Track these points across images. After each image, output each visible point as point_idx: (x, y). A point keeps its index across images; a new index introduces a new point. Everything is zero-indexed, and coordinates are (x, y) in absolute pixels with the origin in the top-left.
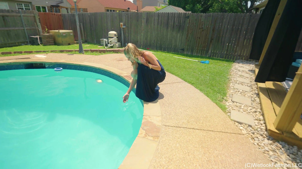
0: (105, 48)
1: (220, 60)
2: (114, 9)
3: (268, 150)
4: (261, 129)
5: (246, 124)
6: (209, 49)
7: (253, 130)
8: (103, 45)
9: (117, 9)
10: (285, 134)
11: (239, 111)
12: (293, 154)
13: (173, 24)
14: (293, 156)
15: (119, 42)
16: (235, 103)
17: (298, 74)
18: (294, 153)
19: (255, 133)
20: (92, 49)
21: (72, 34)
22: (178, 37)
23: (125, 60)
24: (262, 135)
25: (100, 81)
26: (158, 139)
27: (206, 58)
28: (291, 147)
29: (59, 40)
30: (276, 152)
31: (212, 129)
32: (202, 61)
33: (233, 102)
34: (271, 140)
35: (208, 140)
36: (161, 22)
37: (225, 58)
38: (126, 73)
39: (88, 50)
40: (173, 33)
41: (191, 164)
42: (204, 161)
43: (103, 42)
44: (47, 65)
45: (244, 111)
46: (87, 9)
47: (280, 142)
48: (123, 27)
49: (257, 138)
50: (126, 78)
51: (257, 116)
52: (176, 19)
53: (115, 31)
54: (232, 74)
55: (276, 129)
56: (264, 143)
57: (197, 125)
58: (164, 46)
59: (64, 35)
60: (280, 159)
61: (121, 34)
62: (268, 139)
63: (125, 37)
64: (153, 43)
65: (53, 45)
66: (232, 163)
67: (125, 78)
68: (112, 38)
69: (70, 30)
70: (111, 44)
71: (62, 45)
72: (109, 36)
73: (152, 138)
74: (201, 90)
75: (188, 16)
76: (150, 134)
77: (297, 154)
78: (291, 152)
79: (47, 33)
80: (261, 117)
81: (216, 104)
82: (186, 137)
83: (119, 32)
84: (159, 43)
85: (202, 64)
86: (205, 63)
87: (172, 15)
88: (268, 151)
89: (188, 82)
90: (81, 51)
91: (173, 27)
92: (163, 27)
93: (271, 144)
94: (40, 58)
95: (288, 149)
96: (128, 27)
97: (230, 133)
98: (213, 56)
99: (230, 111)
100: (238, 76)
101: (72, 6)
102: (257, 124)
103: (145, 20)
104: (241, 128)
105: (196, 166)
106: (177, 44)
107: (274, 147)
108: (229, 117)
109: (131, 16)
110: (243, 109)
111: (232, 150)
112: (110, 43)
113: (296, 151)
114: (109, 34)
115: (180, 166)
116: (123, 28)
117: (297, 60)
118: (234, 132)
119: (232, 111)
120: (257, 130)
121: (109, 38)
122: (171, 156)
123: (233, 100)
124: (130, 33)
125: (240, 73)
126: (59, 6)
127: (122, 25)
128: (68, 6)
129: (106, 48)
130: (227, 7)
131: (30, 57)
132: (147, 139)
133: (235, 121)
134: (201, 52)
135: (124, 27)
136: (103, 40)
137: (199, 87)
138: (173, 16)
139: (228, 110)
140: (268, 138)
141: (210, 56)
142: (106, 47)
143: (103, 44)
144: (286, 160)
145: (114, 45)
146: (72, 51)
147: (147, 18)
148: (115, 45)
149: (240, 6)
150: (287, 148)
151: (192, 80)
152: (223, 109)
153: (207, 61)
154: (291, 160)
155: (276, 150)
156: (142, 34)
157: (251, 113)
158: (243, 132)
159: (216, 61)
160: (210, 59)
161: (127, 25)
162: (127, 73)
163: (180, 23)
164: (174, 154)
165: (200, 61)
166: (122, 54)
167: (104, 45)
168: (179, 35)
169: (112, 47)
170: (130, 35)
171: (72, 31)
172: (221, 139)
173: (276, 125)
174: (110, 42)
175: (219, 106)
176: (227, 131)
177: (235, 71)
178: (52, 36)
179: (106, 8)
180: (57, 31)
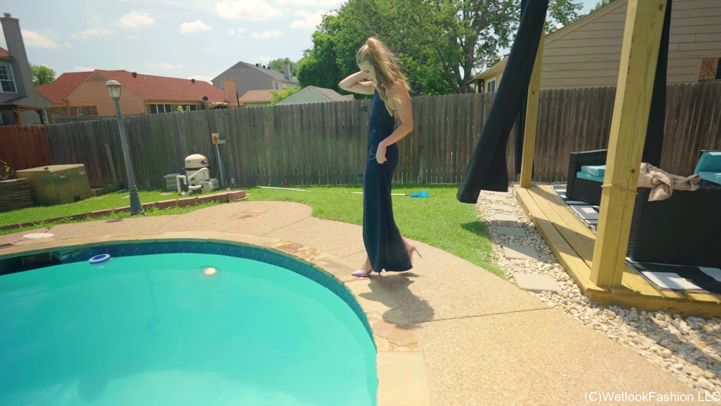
0: (180, 195)
1: (446, 186)
2: (168, 104)
3: (598, 323)
4: (575, 293)
5: (547, 291)
6: (418, 169)
7: (562, 298)
8: (177, 191)
9: (177, 101)
10: (613, 292)
11: (525, 272)
12: (633, 321)
13: (334, 124)
14: (636, 325)
15: (214, 177)
16: (512, 260)
17: (605, 187)
18: (635, 319)
19: (568, 302)
20: (160, 202)
21: (82, 173)
22: (351, 151)
23: (257, 216)
24: (579, 303)
25: (211, 271)
26: (417, 347)
27: (417, 186)
28: (628, 311)
29: (50, 190)
30: (610, 324)
31: (500, 311)
32: (415, 194)
33: (509, 259)
34: (597, 307)
35: (502, 330)
36: (309, 125)
37: (454, 181)
38: (277, 240)
39: (151, 205)
40: (337, 143)
41: (497, 373)
42: (514, 363)
43: (176, 182)
44: (63, 255)
45: (533, 269)
46: (95, 107)
47: (610, 307)
48: (219, 142)
49: (575, 308)
50: (286, 251)
51: (559, 275)
52: (339, 113)
53: (201, 154)
54: (481, 210)
55: (598, 286)
56: (587, 314)
57: (470, 309)
58: (321, 173)
59: (63, 177)
60: (621, 332)
61: (215, 158)
62: (591, 307)
63: (226, 164)
64: (296, 171)
65: (29, 206)
66: (556, 355)
67: (283, 251)
68: (197, 169)
69: (72, 164)
70: (193, 185)
71: (58, 204)
72: (187, 166)
73: (406, 349)
74: (443, 248)
75: (365, 107)
76: (399, 343)
77: (639, 319)
78: (631, 319)
79: (8, 179)
80: (565, 275)
81: (484, 268)
82: (464, 333)
83: (209, 154)
84: (310, 167)
85: (415, 198)
86: (422, 197)
87: (331, 108)
88: (599, 326)
89: (413, 237)
90: (135, 209)
91: (337, 132)
92: (314, 133)
93: (598, 314)
94: (39, 239)
95: (625, 316)
96: (232, 141)
97: (531, 310)
98: (429, 181)
99: (511, 275)
100: (493, 211)
101: (53, 104)
102: (564, 287)
103: (272, 123)
104: (542, 299)
105: (505, 373)
106: (351, 165)
107: (604, 317)
108: (515, 284)
109: (235, 116)
110: (529, 267)
111: (547, 337)
112: (190, 182)
113: (636, 316)
114: (186, 162)
115: (479, 380)
116: (219, 145)
117: (583, 167)
118: (535, 308)
119: (515, 275)
120: (568, 296)
121: (187, 172)
122: (457, 368)
123: (507, 256)
124: (239, 153)
125: (494, 206)
126: (15, 107)
127: (215, 138)
128: (42, 104)
129: (185, 197)
130: (423, 81)
131: (11, 243)
132: (398, 351)
133: (528, 290)
134: (405, 174)
135: (223, 142)
136: (175, 177)
137: (438, 244)
138: (334, 108)
139: (507, 274)
140: (590, 304)
141: (424, 182)
142: (183, 193)
143: (176, 187)
144: (629, 332)
145: (202, 186)
146: (108, 212)
147: (275, 118)
148: (205, 187)
149: (446, 76)
150: (624, 313)
151: (420, 233)
152: (499, 273)
153: (424, 191)
154: (634, 330)
155: (609, 321)
156: (268, 154)
157: (546, 271)
158: (548, 304)
159: (440, 190)
160: (425, 188)
161: (228, 137)
162: (280, 242)
163: (351, 123)
164: (460, 364)
165: (410, 194)
166: (239, 203)
167: (179, 188)
168: (351, 146)
169: (199, 191)
170: (238, 159)
171: (82, 165)
172: (521, 323)
173: (596, 281)
174: (193, 179)
175: (489, 270)
176: (523, 307)
177: (484, 203)
178: (27, 184)
179: (148, 101)
180: (41, 169)
